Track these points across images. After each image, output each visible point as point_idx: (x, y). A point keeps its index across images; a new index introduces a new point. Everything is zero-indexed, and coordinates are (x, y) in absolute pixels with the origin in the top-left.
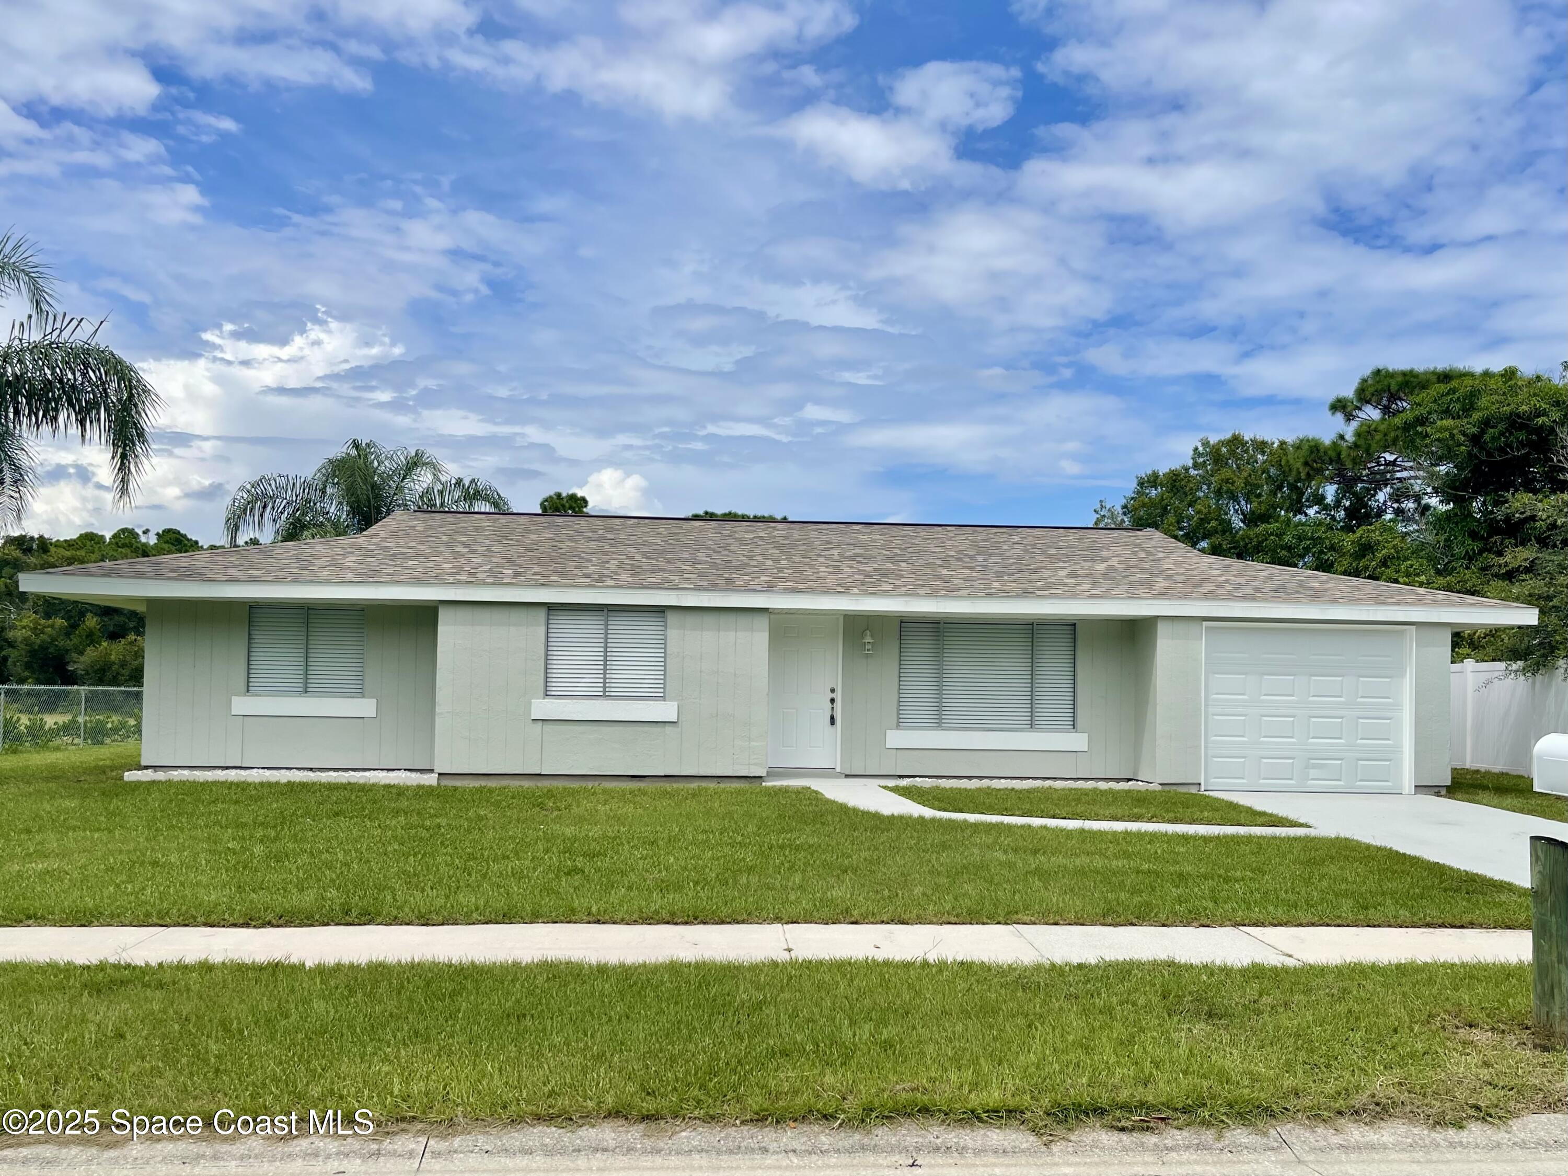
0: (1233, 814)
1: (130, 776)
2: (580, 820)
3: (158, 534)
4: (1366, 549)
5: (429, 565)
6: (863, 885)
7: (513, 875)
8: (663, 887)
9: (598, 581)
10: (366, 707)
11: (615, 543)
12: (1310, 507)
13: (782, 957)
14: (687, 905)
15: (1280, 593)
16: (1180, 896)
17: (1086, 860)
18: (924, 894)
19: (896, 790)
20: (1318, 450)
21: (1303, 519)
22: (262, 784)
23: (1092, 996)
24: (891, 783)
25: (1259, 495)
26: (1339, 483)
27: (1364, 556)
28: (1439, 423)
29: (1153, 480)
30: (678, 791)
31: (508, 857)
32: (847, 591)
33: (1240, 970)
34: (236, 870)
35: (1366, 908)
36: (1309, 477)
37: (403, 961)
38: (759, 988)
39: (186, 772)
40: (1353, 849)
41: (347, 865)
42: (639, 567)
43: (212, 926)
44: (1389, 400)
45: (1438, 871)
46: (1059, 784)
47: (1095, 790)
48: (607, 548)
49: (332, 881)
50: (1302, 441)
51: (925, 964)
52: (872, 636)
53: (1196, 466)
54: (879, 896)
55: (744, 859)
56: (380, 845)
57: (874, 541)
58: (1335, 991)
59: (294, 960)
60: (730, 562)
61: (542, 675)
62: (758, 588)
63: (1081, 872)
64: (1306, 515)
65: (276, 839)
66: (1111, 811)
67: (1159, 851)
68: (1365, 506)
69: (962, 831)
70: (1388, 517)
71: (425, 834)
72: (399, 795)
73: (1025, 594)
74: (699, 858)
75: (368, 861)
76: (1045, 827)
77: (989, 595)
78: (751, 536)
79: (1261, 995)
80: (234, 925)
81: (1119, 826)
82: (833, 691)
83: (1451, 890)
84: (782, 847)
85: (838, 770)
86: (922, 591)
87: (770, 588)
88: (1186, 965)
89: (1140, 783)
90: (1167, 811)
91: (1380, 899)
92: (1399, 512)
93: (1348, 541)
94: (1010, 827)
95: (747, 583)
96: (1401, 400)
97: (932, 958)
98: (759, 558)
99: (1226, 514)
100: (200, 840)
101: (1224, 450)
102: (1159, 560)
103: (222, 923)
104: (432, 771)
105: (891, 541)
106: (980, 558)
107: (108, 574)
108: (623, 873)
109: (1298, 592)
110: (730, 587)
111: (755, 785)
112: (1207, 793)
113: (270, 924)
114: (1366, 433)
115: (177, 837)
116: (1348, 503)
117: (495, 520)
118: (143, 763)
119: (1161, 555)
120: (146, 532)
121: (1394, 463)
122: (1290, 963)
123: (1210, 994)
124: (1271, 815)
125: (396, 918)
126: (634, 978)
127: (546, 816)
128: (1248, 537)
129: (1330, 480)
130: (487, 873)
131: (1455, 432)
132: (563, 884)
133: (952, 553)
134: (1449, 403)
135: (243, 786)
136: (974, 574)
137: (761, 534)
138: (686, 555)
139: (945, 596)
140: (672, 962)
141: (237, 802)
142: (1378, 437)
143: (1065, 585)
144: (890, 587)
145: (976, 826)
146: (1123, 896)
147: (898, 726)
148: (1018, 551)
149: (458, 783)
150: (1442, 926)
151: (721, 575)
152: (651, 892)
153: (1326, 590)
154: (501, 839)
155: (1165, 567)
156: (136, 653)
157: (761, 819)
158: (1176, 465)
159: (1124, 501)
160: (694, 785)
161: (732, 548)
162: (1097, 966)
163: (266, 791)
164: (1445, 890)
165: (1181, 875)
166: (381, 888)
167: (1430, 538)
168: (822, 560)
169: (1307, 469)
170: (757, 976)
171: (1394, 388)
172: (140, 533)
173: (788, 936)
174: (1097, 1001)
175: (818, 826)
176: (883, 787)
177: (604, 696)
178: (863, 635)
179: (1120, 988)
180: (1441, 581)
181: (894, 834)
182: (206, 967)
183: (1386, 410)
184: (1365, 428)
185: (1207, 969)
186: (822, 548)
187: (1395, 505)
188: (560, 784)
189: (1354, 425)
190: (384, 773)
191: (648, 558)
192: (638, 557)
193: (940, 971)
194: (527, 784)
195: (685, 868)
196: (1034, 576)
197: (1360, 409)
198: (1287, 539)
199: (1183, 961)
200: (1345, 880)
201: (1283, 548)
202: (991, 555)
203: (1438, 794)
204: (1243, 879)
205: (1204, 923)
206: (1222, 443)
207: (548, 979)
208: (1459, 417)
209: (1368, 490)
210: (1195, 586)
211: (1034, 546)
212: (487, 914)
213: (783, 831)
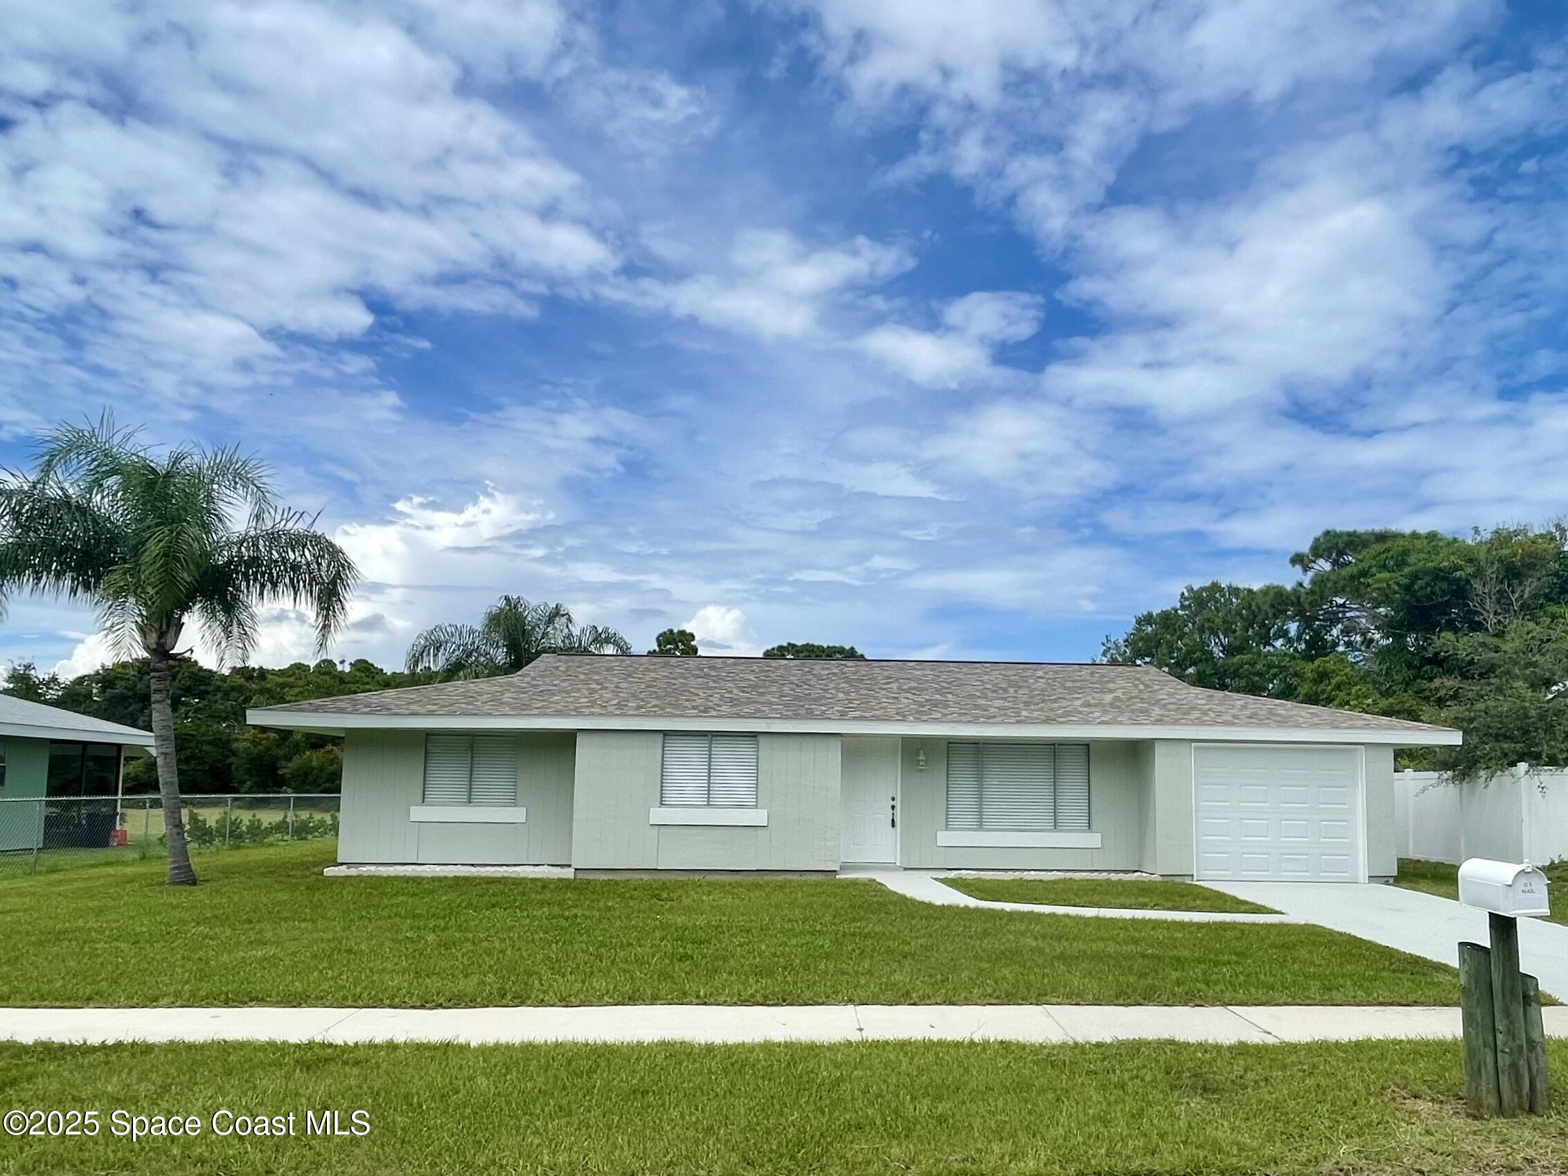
0: (1220, 902)
1: (329, 871)
2: (689, 911)
3: (351, 664)
4: (1323, 676)
5: (569, 700)
6: (920, 970)
7: (637, 961)
8: (759, 972)
9: (704, 712)
10: (517, 814)
11: (718, 679)
12: (1277, 639)
13: (855, 1037)
14: (777, 989)
15: (1255, 720)
16: (1178, 979)
17: (1101, 945)
18: (970, 978)
19: (945, 881)
20: (1282, 595)
21: (1271, 649)
22: (433, 879)
23: (1108, 1072)
24: (942, 875)
25: (1234, 632)
26: (1299, 621)
27: (1321, 682)
28: (1378, 575)
29: (1148, 619)
30: (767, 884)
31: (632, 945)
32: (904, 719)
33: (1228, 1047)
34: (414, 957)
35: (1330, 990)
36: (1275, 616)
37: (549, 1042)
38: (837, 1066)
39: (373, 868)
40: (1319, 935)
41: (502, 952)
42: (738, 700)
43: (395, 1008)
44: (1337, 555)
45: (1388, 954)
46: (1077, 876)
47: (1108, 881)
48: (711, 684)
49: (491, 967)
50: (1268, 587)
51: (972, 1043)
52: (925, 755)
53: (1183, 607)
54: (933, 980)
55: (822, 946)
56: (529, 934)
57: (926, 676)
58: (1305, 1067)
59: (462, 1040)
60: (810, 694)
61: (659, 788)
62: (833, 717)
63: (1097, 957)
64: (1274, 647)
65: (446, 928)
66: (1122, 900)
67: (1161, 937)
68: (1323, 639)
69: (1000, 919)
70: (1341, 649)
71: (564, 923)
72: (544, 887)
73: (1048, 721)
74: (786, 944)
75: (520, 949)
76: (1067, 916)
77: (1018, 722)
78: (827, 672)
79: (1245, 1071)
80: (413, 1007)
81: (1127, 914)
82: (893, 799)
83: (1398, 971)
84: (854, 935)
85: (898, 864)
86: (964, 718)
87: (843, 716)
88: (1184, 1043)
89: (1144, 875)
90: (1167, 900)
91: (1341, 981)
92: (1348, 644)
93: (1309, 668)
94: (1039, 916)
95: (823, 712)
96: (1347, 555)
97: (977, 1038)
98: (833, 691)
99: (1208, 646)
100: (385, 930)
101: (1204, 594)
102: (1155, 691)
103: (403, 1005)
104: (570, 866)
105: (939, 677)
106: (1011, 690)
107: (316, 709)
108: (725, 959)
109: (1268, 719)
110: (810, 716)
111: (830, 877)
112: (1198, 883)
113: (441, 1006)
114: (1320, 581)
115: (366, 927)
116: (1308, 637)
117: (623, 661)
118: (339, 861)
119: (1156, 687)
120: (342, 662)
121: (1343, 605)
122: (1270, 1040)
123: (1205, 1070)
124: (1252, 904)
125: (542, 1000)
126: (735, 1057)
127: (662, 906)
128: (1227, 665)
129: (1292, 619)
130: (615, 959)
131: (1391, 582)
132: (676, 969)
133: (988, 686)
134: (1385, 561)
135: (417, 880)
136: (1007, 704)
137: (835, 671)
138: (774, 689)
139: (984, 722)
140: (765, 1041)
141: (414, 895)
142: (1329, 585)
143: (1081, 713)
144: (939, 715)
145: (1011, 916)
146: (1132, 979)
147: (947, 828)
148: (1041, 684)
149: (590, 876)
150: (1392, 1004)
151: (803, 706)
152: (747, 978)
153: (1291, 717)
154: (626, 928)
155: (1161, 697)
156: (332, 760)
157: (836, 908)
158: (1167, 607)
159: (1125, 636)
160: (781, 877)
161: (812, 683)
162: (1111, 1044)
163: (436, 884)
164: (1394, 971)
165: (1178, 959)
166: (530, 974)
167: (1375, 668)
168: (884, 692)
169: (1273, 610)
170: (836, 1055)
171: (1341, 545)
172: (337, 663)
173: (859, 1017)
174: (1112, 1076)
175: (883, 915)
176: (935, 879)
177: (709, 805)
178: (917, 754)
179: (1129, 1065)
180: (1384, 703)
181: (944, 923)
182: (392, 1047)
183: (1335, 563)
184: (1320, 578)
185: (1203, 1047)
186: (884, 681)
187: (1346, 639)
188: (673, 877)
189: (1310, 574)
190: (531, 868)
191: (743, 692)
192: (735, 691)
193: (984, 1049)
194: (646, 877)
195: (774, 955)
196: (1056, 705)
197: (1314, 562)
198: (1258, 667)
199: (1182, 1040)
200: (1312, 963)
201: (1255, 674)
202: (1020, 687)
203: (1387, 883)
204: (1229, 963)
205: (1198, 1003)
206: (1203, 589)
207: (666, 1057)
208: (1394, 571)
209: (1325, 627)
210: (1185, 714)
211: (1054, 679)
212: (616, 997)
213: (854, 920)
